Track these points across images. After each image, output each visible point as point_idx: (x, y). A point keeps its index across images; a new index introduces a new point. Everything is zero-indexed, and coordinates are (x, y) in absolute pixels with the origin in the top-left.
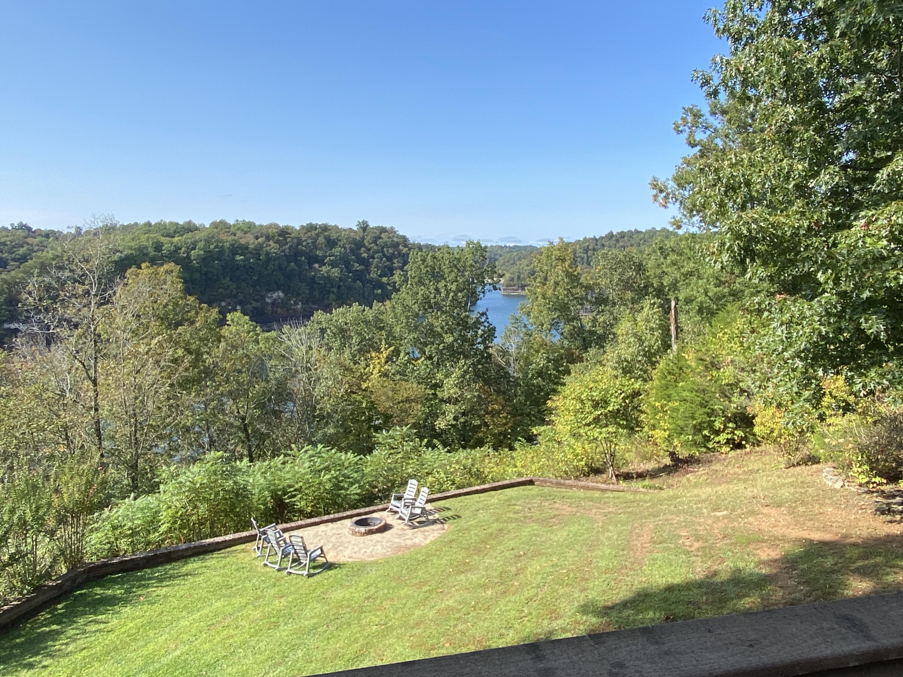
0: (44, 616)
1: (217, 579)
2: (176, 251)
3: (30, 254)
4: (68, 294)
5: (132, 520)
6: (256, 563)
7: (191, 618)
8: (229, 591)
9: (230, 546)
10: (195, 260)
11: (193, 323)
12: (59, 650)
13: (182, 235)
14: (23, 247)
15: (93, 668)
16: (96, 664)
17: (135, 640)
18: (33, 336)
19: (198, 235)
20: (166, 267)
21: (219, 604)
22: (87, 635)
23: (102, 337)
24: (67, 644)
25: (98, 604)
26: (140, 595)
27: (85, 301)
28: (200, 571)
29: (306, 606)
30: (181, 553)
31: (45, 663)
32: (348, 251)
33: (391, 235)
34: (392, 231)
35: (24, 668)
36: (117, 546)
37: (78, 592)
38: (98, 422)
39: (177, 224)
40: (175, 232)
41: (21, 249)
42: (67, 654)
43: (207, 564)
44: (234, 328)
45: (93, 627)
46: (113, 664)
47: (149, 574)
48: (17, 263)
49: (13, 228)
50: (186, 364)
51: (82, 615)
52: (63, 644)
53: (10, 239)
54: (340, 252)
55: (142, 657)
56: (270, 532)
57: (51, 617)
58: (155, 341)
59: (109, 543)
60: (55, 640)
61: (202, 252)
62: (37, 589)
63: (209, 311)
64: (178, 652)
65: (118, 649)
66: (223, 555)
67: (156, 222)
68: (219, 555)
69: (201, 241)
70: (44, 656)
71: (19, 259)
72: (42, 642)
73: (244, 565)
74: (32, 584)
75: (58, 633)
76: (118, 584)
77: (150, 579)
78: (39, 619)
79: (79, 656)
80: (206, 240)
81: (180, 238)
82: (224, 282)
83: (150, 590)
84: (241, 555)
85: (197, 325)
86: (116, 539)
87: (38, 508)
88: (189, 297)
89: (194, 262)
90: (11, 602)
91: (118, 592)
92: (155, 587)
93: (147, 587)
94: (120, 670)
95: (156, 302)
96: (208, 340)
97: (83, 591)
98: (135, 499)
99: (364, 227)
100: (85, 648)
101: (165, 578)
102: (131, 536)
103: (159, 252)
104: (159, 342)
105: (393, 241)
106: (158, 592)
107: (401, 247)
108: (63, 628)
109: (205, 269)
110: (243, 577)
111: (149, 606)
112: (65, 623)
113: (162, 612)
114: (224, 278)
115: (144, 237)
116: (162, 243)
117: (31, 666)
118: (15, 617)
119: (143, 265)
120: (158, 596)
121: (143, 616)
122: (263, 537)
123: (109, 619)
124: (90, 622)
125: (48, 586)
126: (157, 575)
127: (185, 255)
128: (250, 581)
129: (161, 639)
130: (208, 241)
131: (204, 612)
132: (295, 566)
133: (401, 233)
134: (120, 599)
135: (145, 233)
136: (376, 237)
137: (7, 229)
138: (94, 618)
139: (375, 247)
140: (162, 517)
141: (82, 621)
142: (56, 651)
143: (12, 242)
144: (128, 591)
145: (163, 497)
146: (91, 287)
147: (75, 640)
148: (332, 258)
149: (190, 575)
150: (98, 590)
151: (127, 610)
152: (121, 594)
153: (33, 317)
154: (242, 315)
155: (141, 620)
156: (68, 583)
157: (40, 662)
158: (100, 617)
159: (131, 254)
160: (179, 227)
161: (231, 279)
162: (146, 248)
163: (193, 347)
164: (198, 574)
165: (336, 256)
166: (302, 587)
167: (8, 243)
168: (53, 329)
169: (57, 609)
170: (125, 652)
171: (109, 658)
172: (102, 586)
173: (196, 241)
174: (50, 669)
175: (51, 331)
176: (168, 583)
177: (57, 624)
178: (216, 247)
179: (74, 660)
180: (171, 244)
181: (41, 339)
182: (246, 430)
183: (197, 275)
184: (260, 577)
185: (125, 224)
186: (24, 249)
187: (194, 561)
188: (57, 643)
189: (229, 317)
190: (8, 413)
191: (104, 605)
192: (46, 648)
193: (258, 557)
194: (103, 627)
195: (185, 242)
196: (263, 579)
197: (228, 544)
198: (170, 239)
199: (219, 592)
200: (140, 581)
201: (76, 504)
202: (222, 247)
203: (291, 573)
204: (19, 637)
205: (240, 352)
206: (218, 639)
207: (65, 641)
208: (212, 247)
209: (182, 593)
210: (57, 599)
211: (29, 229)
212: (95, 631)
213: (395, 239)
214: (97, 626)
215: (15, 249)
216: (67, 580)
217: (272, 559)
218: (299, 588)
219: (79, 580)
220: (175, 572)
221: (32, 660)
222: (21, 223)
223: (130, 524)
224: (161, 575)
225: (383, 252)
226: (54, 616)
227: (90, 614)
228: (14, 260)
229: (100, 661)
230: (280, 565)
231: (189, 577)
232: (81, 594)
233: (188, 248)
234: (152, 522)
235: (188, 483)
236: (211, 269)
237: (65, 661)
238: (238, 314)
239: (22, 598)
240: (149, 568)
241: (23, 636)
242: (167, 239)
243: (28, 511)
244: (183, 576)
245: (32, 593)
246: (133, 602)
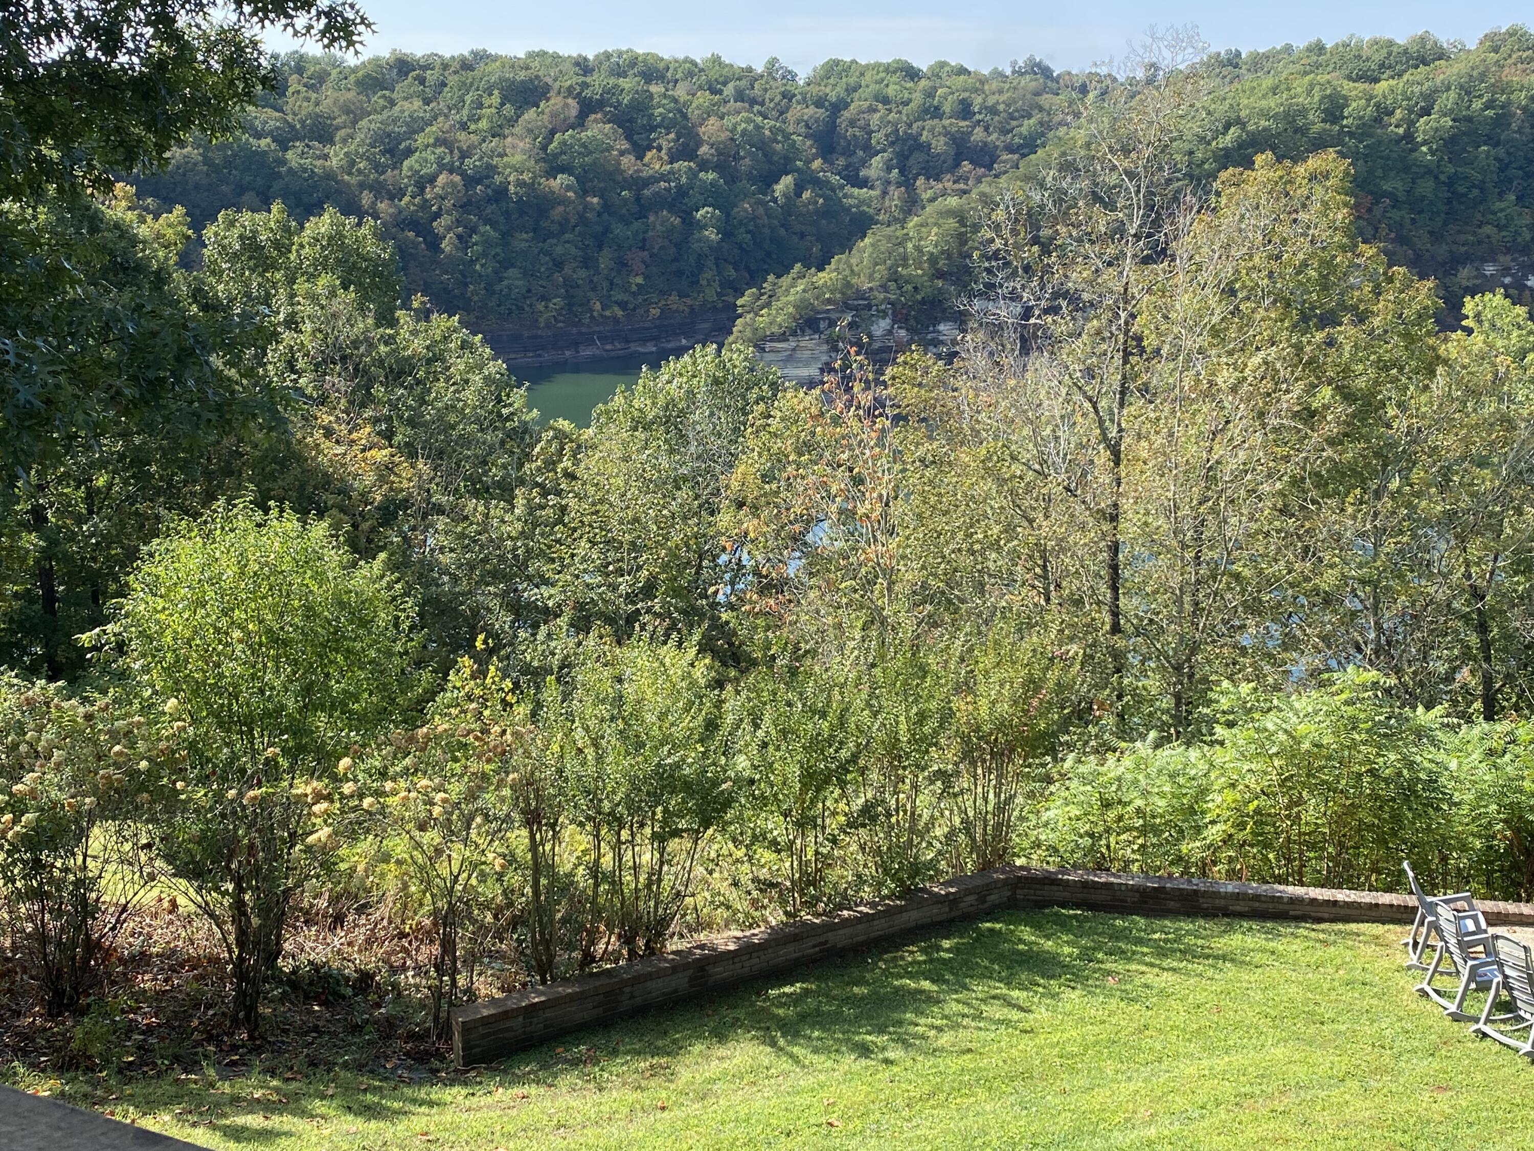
0: (913, 954)
1: (1293, 989)
2: (1377, 120)
3: (1043, 134)
4: (1074, 234)
5: (1145, 794)
6: (1402, 980)
7: (1205, 1062)
8: (1312, 1029)
9: (1346, 920)
10: (1425, 143)
11: (1361, 318)
12: (923, 1037)
13: (1400, 75)
14: (1029, 116)
15: (973, 1099)
16: (982, 1094)
17: (1072, 1070)
18: (996, 329)
19: (1445, 73)
20: (1314, 163)
21: (1279, 1052)
22: (982, 1025)
23: (1145, 343)
24: (940, 1029)
25: (1020, 963)
26: (1109, 973)
27: (1111, 250)
28: (1258, 958)
29: (1502, 1133)
30: (1223, 902)
31: (891, 1055)
35: (852, 1050)
36: (1108, 847)
37: (988, 925)
38: (1115, 548)
39: (1390, 44)
40: (1382, 66)
41: (1026, 122)
42: (935, 1050)
43: (1278, 945)
44: (1481, 338)
45: (996, 1011)
46: (1012, 1105)
47: (1139, 930)
48: (1016, 156)
49: (1014, 72)
50: (1331, 428)
51: (982, 976)
52: (933, 1027)
53: (1004, 97)
55: (1073, 1112)
56: (1445, 912)
57: (925, 962)
58: (1257, 360)
59: (1091, 835)
60: (920, 1013)
61: (1447, 122)
62: (907, 892)
63: (1409, 287)
64: (1152, 1132)
65: (1032, 1077)
66: (1321, 936)
67: (1339, 40)
68: (1313, 934)
69: (1448, 89)
70: (893, 1040)
71: (1020, 146)
72: (895, 1009)
73: (1368, 977)
74: (901, 880)
75: (931, 1000)
76: (1069, 931)
77: (1139, 941)
78: (902, 958)
79: (954, 1064)
80: (1461, 87)
81: (1392, 82)
82: (1499, 205)
83: (1133, 967)
84: (1371, 950)
85: (1376, 321)
86: (1108, 830)
87: (922, 717)
88: (1362, 247)
89: (1424, 149)
90: (857, 905)
91: (1067, 950)
92: (1147, 964)
93: (1129, 960)
94: (1022, 1123)
95: (1278, 257)
96: (1401, 369)
97: (998, 926)
98: (1157, 746)
100: (970, 1051)
101: (1174, 951)
102: (1143, 831)
103: (1333, 123)
104: (1266, 363)
106: (1150, 978)
108: (943, 991)
109: (1450, 169)
110: (1358, 1005)
111: (1122, 1004)
112: (946, 982)
113: (1146, 1027)
114: (1501, 195)
115: (1300, 85)
116: (1345, 98)
117: (864, 1051)
118: (861, 938)
119: (1259, 159)
120: (1146, 986)
121: (1104, 1022)
122: (1430, 919)
123: (1033, 1003)
124: (994, 997)
125: (930, 893)
126: (1156, 936)
127: (1401, 131)
128: (1373, 1022)
129: (1126, 1089)
130: (1467, 91)
131: (1238, 1059)
132: (1504, 1021)
134: (1066, 968)
135: (1306, 73)
137: (1002, 75)
138: (1005, 991)
140: (1210, 805)
141: (979, 989)
142: (916, 1036)
143: (1009, 105)
144: (1087, 955)
145: (1220, 755)
146: (1130, 216)
147: (956, 1026)
149: (1232, 960)
150: (1026, 933)
151: (1073, 997)
152: (1070, 955)
153: (1001, 286)
154: (1507, 302)
155: (1097, 1029)
156: (971, 899)
157: (884, 1049)
158: (1015, 993)
159: (1265, 129)
160: (1395, 49)
161: (1519, 198)
162: (1303, 112)
163: (1361, 383)
164: (1250, 963)
166: (1506, 1080)
167: (1001, 107)
168: (1039, 317)
169: (939, 949)
170: (1044, 1089)
171: (1010, 1090)
172: (1037, 926)
173: (1436, 91)
174: (895, 1069)
175: (1032, 321)
176: (1175, 964)
177: (933, 981)
178: (1489, 105)
179: (942, 1068)
180: (1369, 100)
181: (1011, 337)
182: (1482, 628)
183: (1426, 187)
184: (1400, 1019)
185: (1261, 50)
186: (1032, 121)
187: (1250, 929)
188: (922, 1021)
189: (1470, 306)
190: (933, 500)
191: (1029, 970)
192: (900, 1023)
193: (1409, 968)
194: (1016, 1018)
195: (1404, 93)
196: (1409, 1026)
197: (1343, 912)
198: (1366, 85)
199: (1288, 1022)
200: (1118, 939)
201: (1002, 725)
202: (1509, 102)
203: (1485, 1035)
204: (857, 983)
205: (1490, 407)
206: (1250, 1134)
207: (939, 1022)
208: (1477, 105)
209: (1201, 998)
210: (945, 927)
211: (1046, 72)
212: (1000, 1022)
214: (1006, 1010)
215: (1014, 123)
216: (968, 892)
217: (1441, 982)
218: (1496, 1082)
219: (993, 898)
220: (1200, 942)
221: (869, 1038)
222: (1031, 59)
223: (1139, 803)
224: (1166, 941)
226: (931, 961)
227: (1000, 981)
228: (1010, 149)
229: (990, 1089)
230: (1460, 1005)
231: (1228, 965)
232: (991, 930)
233: (1411, 111)
234: (1192, 811)
235: (1282, 737)
236: (1468, 170)
237: (925, 1063)
238: (1497, 299)
239: (878, 904)
240: (1146, 915)
241: (867, 984)
242: (1361, 86)
243: (902, 718)
244: (1216, 957)
245: (898, 898)
246: (1090, 982)
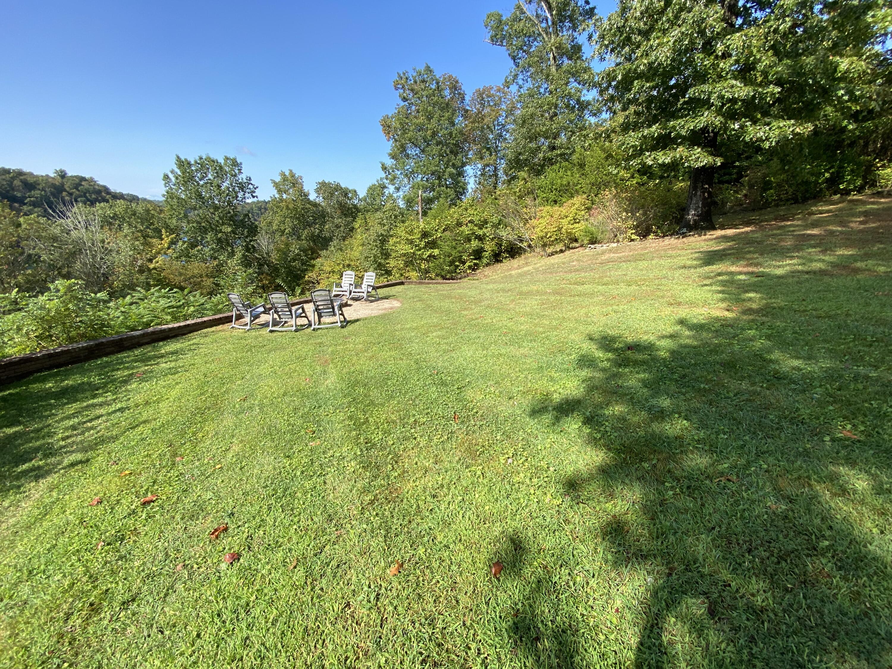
32: (49, 194)
33: (92, 183)
34: (92, 180)
54: (41, 194)
99: (63, 175)
105: (94, 188)
107: (103, 194)
133: (101, 183)
136: (76, 184)
139: (77, 192)
148: (32, 199)
165: (37, 198)
213: (97, 187)
225: (85, 197)
